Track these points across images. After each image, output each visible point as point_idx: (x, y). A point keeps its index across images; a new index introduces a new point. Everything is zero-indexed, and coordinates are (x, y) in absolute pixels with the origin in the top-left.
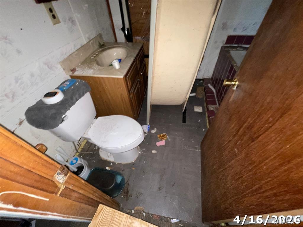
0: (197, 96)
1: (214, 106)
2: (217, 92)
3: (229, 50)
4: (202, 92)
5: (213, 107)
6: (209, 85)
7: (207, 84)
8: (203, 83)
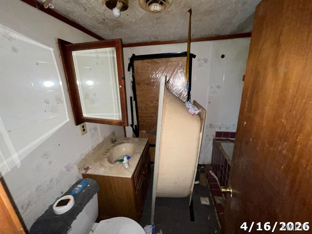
0: (201, 184)
1: (220, 198)
2: (220, 180)
3: (220, 143)
4: (205, 179)
5: (219, 200)
6: (211, 172)
7: (208, 170)
8: (204, 169)
